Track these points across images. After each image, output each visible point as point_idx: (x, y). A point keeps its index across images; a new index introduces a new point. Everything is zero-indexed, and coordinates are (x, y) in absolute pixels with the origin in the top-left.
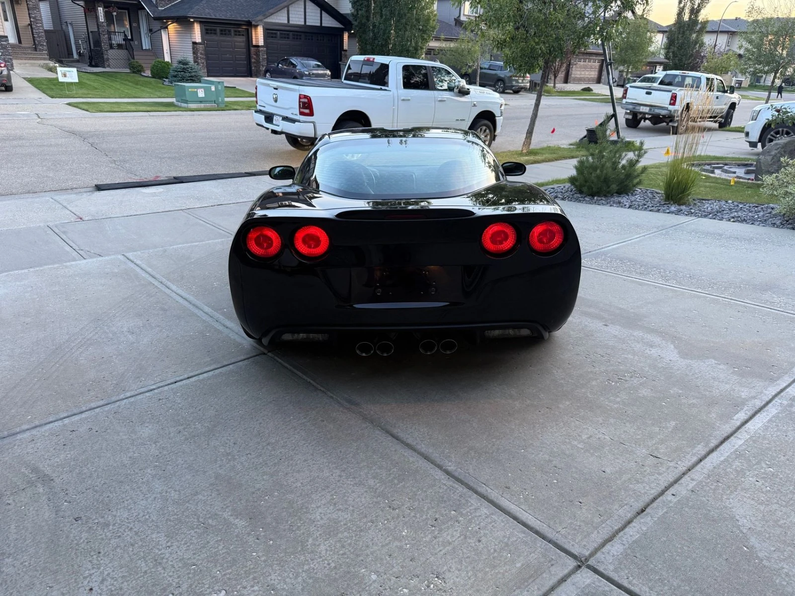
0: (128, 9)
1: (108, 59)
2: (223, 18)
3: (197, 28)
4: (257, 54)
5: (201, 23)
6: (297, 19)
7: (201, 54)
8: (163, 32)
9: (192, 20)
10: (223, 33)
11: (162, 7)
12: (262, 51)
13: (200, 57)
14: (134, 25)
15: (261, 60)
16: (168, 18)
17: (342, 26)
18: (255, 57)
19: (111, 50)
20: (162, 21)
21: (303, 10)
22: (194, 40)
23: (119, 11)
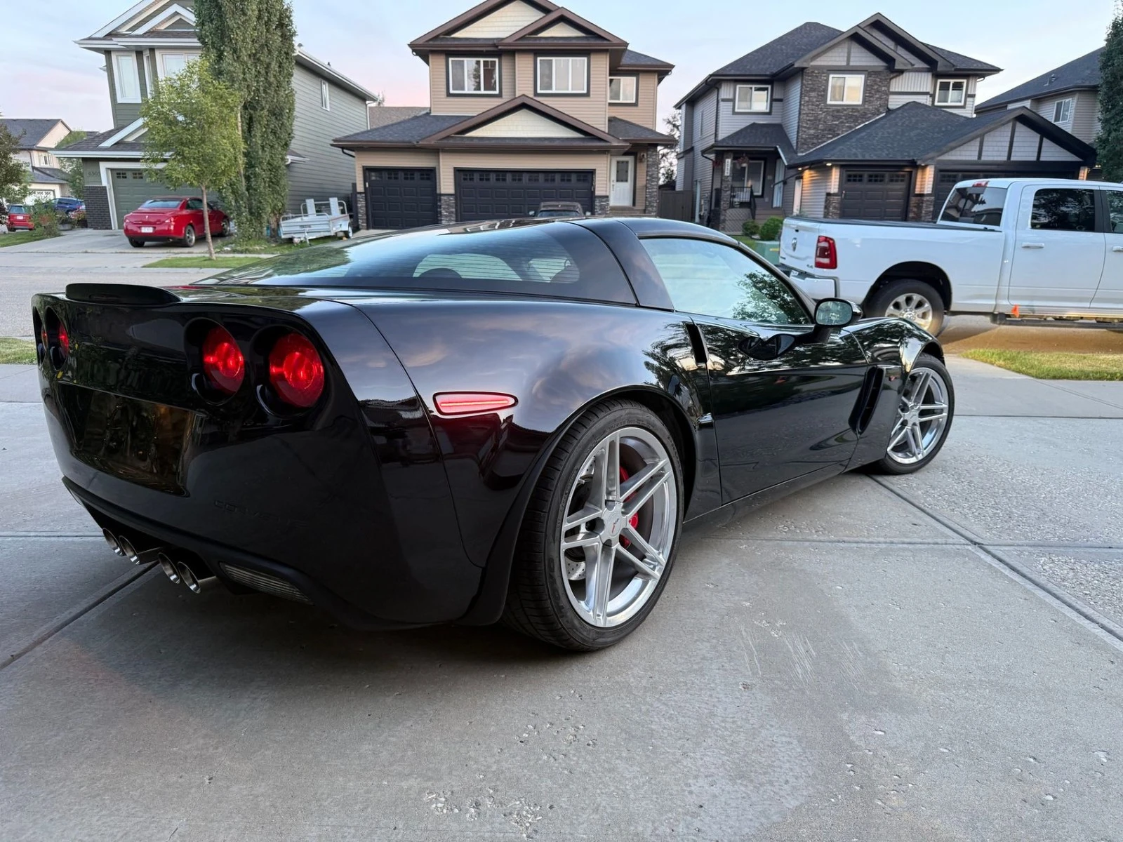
0: (765, 160)
1: (724, 221)
2: (875, 158)
3: (835, 175)
4: (919, 207)
5: (842, 167)
6: (995, 154)
7: (835, 208)
8: (797, 183)
9: (829, 164)
10: (874, 179)
11: (802, 152)
12: (928, 201)
13: (832, 212)
14: (769, 177)
15: (923, 215)
16: (803, 165)
17: (1080, 160)
18: (915, 210)
19: (730, 210)
20: (796, 170)
21: (1008, 139)
22: (828, 191)
23: (751, 161)
